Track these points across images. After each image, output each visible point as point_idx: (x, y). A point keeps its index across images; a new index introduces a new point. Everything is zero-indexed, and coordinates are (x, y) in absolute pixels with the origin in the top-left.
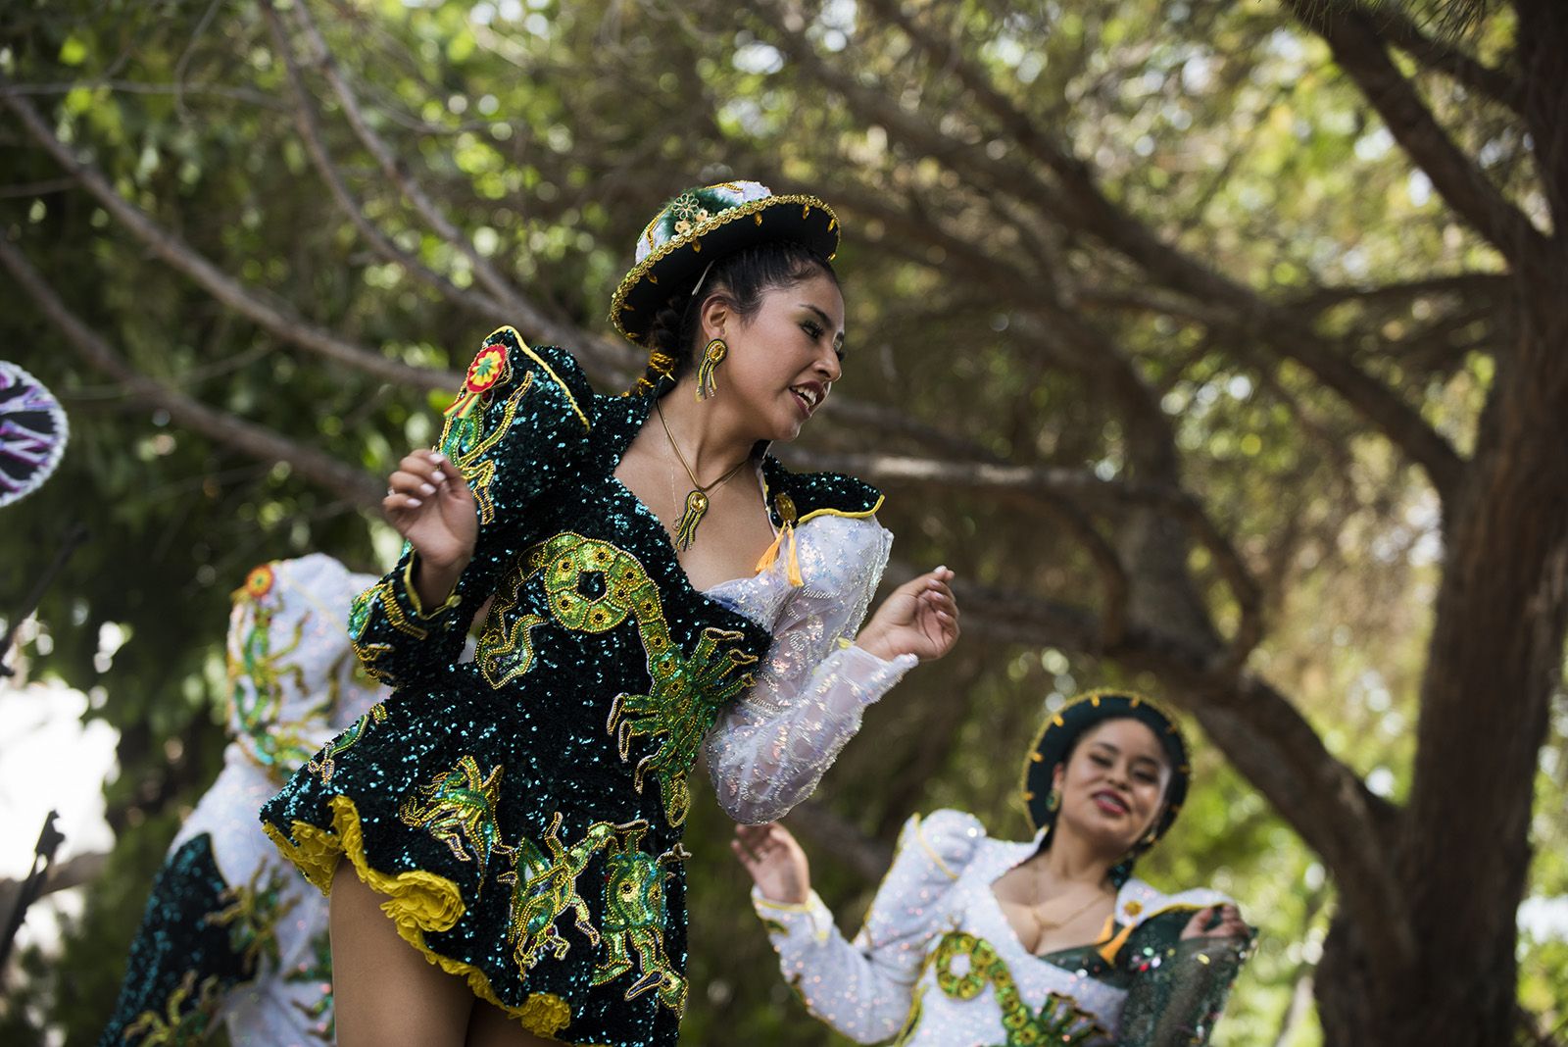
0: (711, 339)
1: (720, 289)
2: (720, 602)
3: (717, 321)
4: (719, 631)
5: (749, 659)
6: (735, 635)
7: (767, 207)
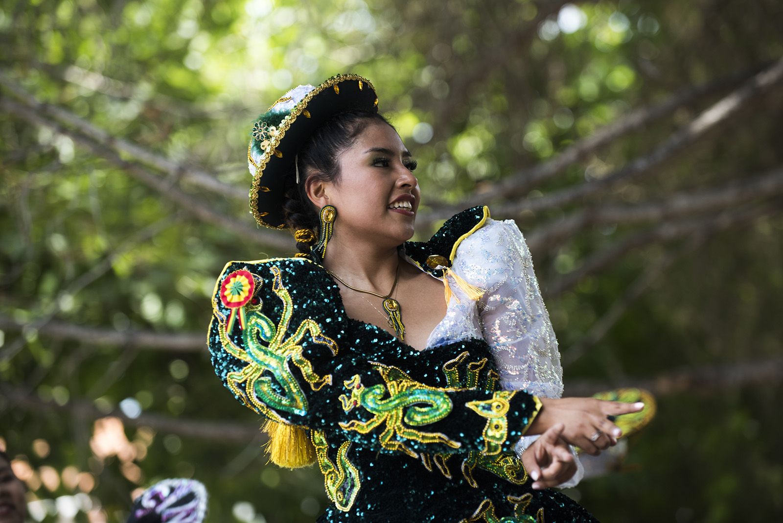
0: (322, 208)
1: (311, 171)
2: (439, 345)
3: (320, 193)
4: (452, 361)
5: (483, 363)
6: (463, 356)
7: (308, 103)
